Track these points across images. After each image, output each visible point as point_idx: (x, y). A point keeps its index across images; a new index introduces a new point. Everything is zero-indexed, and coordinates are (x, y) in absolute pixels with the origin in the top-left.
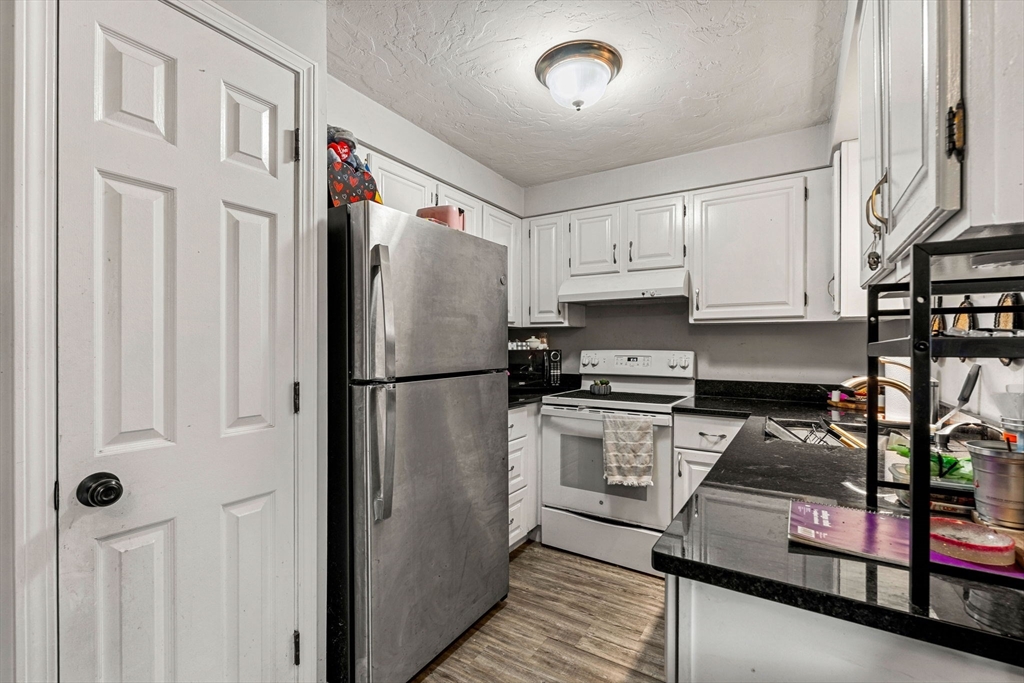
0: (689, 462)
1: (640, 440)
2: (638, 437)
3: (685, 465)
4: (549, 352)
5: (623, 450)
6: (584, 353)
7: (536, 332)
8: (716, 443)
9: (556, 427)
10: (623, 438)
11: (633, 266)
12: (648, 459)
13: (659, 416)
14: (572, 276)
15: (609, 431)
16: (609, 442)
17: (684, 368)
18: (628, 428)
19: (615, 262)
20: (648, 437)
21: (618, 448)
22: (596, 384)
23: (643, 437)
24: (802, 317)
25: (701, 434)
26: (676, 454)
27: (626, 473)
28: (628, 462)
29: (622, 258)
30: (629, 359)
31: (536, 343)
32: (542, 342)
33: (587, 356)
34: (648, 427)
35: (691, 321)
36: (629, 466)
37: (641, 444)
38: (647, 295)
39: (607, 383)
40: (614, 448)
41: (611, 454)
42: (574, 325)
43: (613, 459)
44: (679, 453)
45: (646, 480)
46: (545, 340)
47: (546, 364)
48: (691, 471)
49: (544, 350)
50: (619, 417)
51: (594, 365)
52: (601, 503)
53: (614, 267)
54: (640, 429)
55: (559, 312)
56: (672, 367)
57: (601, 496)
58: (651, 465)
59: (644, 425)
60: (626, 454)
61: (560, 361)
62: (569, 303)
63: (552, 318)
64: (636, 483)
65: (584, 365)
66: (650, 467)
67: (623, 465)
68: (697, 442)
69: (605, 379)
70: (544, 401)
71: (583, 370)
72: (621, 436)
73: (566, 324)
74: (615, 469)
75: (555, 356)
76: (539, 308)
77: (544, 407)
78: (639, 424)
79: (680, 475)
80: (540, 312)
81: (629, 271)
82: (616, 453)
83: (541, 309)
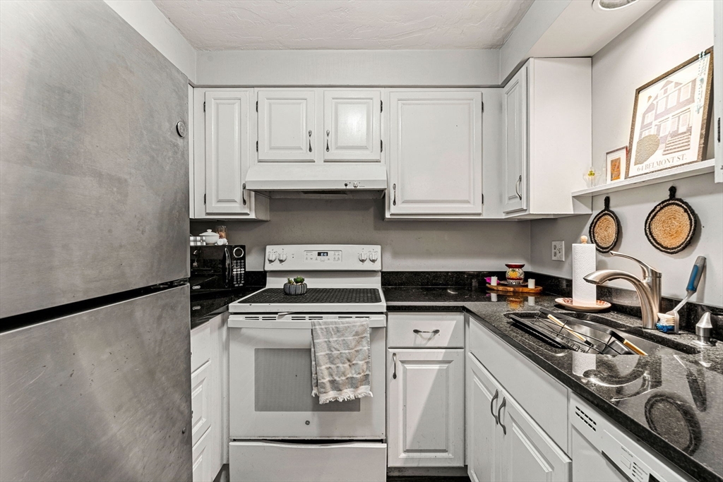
0: (403, 362)
1: (356, 346)
2: (353, 344)
3: (400, 367)
4: (231, 248)
5: (337, 361)
6: (269, 248)
7: (213, 224)
8: (430, 339)
9: (249, 340)
10: (337, 346)
11: (329, 156)
12: (365, 367)
13: (373, 317)
14: (260, 161)
15: (320, 340)
16: (321, 353)
17: (373, 261)
18: (343, 335)
19: (310, 150)
20: (364, 343)
21: (331, 359)
22: (290, 282)
23: (359, 342)
24: (479, 214)
25: (416, 331)
26: (390, 356)
27: (341, 387)
28: (344, 374)
29: (318, 146)
30: (319, 254)
31: (212, 238)
32: (221, 237)
33: (273, 252)
34: (364, 331)
35: (388, 215)
36: (344, 378)
37: (357, 351)
38: (350, 187)
39: (302, 281)
40: (326, 360)
41: (323, 367)
42: (262, 217)
43: (326, 373)
44: (394, 354)
45: (363, 390)
46: (223, 234)
47: (228, 262)
48: (405, 371)
49: (224, 246)
50: (332, 323)
51: (281, 261)
52: (308, 423)
53: (309, 156)
54: (357, 334)
55: (244, 202)
56: (363, 261)
57: (308, 415)
58: (367, 373)
59: (360, 329)
60: (341, 365)
61: (244, 258)
62: (256, 191)
63: (235, 208)
64: (352, 397)
65: (271, 261)
66: (368, 375)
67: (337, 379)
68: (411, 339)
69: (299, 277)
70: (231, 310)
71: (268, 267)
72: (333, 344)
73: (252, 216)
74: (328, 385)
75: (238, 252)
76: (217, 197)
77: (232, 318)
78: (356, 329)
79: (395, 376)
80: (219, 201)
81: (325, 162)
82: (328, 366)
83: (220, 198)
